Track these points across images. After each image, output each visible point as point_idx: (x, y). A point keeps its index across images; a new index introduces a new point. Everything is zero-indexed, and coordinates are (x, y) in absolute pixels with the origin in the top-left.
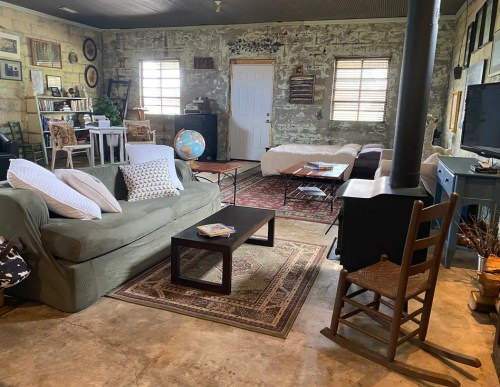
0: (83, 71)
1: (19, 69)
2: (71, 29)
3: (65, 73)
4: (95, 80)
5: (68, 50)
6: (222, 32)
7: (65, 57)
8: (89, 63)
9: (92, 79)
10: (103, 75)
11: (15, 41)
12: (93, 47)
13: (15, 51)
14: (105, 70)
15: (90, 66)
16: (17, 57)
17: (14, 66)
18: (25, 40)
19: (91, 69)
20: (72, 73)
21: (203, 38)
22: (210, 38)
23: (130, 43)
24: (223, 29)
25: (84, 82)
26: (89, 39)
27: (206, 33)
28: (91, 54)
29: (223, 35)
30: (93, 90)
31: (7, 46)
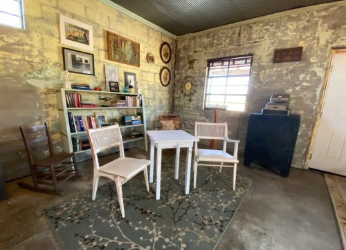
0: (158, 72)
1: (90, 62)
2: (151, 31)
3: (142, 71)
4: (168, 81)
5: (146, 51)
6: (323, 13)
7: (143, 56)
8: (164, 65)
9: (165, 79)
10: (174, 76)
11: (87, 31)
12: (169, 52)
13: (87, 42)
14: (176, 72)
15: (164, 68)
16: (88, 48)
17: (84, 58)
18: (101, 33)
19: (165, 71)
20: (148, 72)
21: (292, 26)
22: (303, 23)
23: (200, 46)
24: (326, 9)
25: (159, 81)
26: (165, 43)
27: (297, 19)
28: (166, 57)
29: (324, 17)
30: (166, 88)
31: (76, 34)
